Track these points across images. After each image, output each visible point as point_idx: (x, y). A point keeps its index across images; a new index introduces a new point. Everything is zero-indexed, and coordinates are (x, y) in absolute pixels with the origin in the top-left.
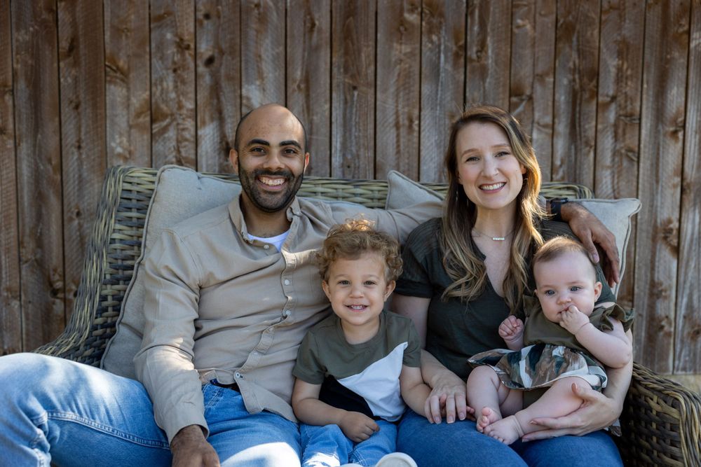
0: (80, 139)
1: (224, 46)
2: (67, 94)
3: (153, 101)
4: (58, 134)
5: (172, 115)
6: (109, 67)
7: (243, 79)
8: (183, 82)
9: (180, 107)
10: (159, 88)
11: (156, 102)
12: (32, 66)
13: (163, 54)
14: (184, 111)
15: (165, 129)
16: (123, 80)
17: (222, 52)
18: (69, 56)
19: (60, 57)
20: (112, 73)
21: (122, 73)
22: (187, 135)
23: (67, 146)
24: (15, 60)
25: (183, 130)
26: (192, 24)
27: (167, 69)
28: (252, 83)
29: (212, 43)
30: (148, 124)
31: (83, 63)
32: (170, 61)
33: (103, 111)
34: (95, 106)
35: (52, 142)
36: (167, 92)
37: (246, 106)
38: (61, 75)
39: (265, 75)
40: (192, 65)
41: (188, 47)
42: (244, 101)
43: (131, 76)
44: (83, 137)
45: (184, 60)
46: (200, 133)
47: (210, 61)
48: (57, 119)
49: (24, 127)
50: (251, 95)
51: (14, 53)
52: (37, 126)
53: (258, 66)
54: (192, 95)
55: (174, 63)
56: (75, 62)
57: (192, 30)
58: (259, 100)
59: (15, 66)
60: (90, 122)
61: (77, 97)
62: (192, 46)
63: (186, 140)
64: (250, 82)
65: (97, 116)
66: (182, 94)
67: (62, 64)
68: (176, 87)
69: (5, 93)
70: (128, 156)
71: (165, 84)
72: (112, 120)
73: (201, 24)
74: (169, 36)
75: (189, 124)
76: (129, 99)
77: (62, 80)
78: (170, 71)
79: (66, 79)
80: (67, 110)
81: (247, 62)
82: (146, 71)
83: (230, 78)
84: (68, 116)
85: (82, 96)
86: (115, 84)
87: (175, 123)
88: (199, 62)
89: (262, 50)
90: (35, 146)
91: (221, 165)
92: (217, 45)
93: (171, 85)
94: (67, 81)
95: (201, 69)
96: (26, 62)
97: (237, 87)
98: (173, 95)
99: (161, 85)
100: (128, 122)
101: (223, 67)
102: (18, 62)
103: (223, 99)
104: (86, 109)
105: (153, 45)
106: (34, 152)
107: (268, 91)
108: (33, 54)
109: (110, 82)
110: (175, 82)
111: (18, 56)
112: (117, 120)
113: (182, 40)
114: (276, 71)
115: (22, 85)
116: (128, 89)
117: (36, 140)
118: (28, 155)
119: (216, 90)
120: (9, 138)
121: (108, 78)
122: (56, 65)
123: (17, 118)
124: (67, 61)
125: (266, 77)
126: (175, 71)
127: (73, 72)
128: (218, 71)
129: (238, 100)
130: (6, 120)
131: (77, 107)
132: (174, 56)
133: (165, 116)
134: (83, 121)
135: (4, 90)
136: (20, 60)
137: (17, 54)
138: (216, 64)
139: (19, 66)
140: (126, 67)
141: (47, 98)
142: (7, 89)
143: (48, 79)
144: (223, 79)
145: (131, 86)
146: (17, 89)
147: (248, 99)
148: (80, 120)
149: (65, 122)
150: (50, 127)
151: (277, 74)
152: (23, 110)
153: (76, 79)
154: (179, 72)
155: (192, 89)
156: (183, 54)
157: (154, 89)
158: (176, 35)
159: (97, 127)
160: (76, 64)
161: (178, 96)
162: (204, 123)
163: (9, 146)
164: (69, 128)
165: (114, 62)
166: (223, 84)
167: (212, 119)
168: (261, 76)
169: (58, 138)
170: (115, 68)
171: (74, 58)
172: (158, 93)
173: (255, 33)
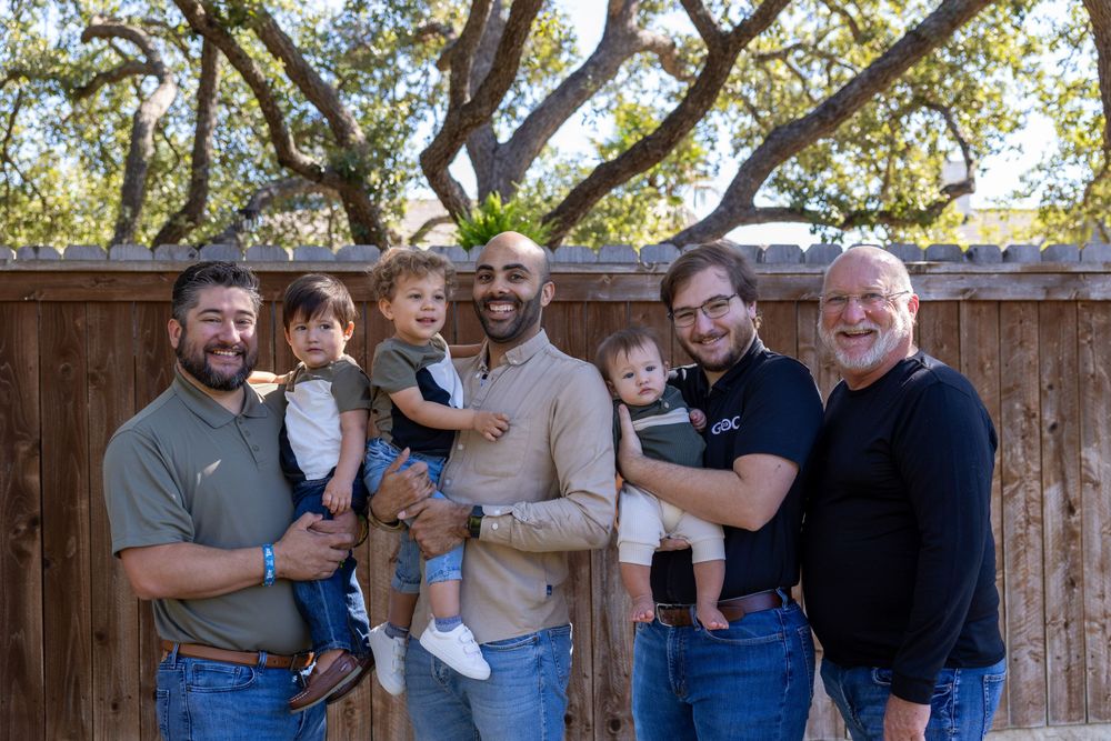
1: (1066, 413)
3: (1004, 465)
5: (1021, 478)
7: (1083, 443)
8: (1031, 447)
9: (1028, 470)
10: (1009, 453)
11: (1007, 467)
13: (1013, 423)
14: (1031, 474)
15: (1014, 491)
17: (1063, 420)
22: (1033, 495)
25: (1031, 491)
26: (1037, 394)
27: (1016, 436)
28: (1090, 446)
29: (1054, 411)
30: (999, 487)
32: (1019, 429)
36: (1016, 458)
37: (1086, 467)
39: (1101, 438)
40: (1038, 432)
41: (1034, 416)
42: (1084, 463)
45: (1031, 427)
46: (1045, 493)
47: (1054, 427)
50: (1089, 457)
53: (1094, 430)
54: (1038, 459)
55: (1023, 430)
57: (1037, 400)
58: (1096, 461)
62: (1038, 414)
63: (1033, 500)
64: (1088, 445)
66: (1030, 458)
68: (1024, 452)
71: (1014, 450)
73: (1046, 395)
74: (1018, 406)
75: (1036, 485)
78: (1019, 438)
81: (1085, 427)
83: (1071, 442)
87: (1023, 485)
88: (1044, 428)
89: (1098, 415)
91: (1064, 522)
92: (1059, 414)
93: (1020, 451)
95: (1046, 434)
97: (1077, 450)
98: (1022, 460)
99: (1011, 450)
101: (1065, 433)
103: (1065, 462)
105: (1004, 415)
107: (1103, 453)
110: (1024, 447)
113: (1028, 409)
119: (1059, 453)
125: (1102, 440)
126: (1023, 437)
128: (1061, 435)
129: (1078, 462)
132: (1022, 424)
133: (1015, 479)
138: (1058, 430)
144: (1065, 443)
147: (1087, 460)
154: (1027, 438)
155: (1037, 453)
156: (1030, 422)
157: (1004, 454)
158: (1024, 405)
161: (1026, 461)
162: (1049, 485)
166: (1065, 448)
167: (1056, 481)
168: (1097, 439)
172: (1008, 458)
173: (1091, 401)
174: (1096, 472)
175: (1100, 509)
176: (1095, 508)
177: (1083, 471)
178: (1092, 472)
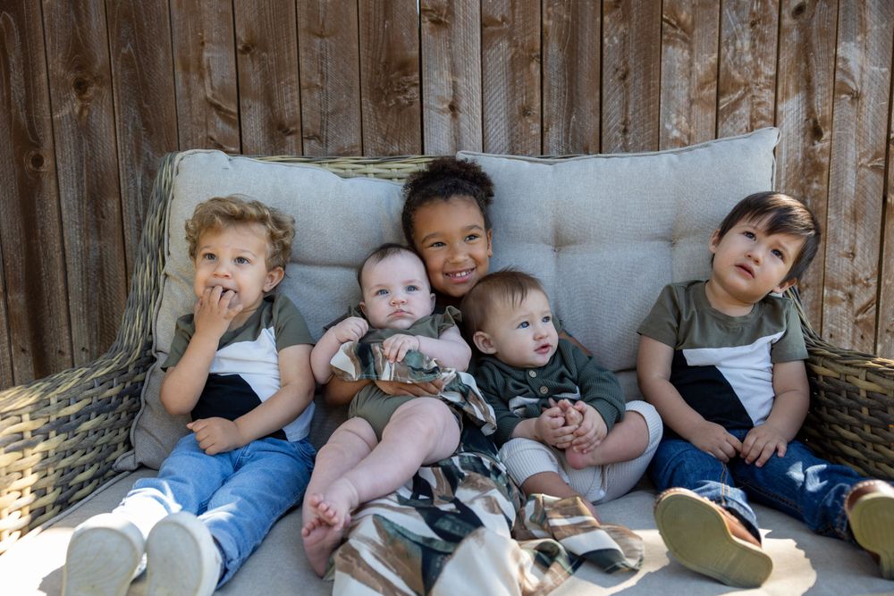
0: (626, 119)
2: (612, 59)
3: (722, 66)
4: (598, 115)
5: (746, 85)
6: (668, 21)
7: (840, 34)
8: (763, 40)
9: (757, 74)
10: (731, 48)
11: (726, 68)
12: (568, 22)
14: (762, 79)
15: (736, 104)
16: (684, 39)
18: (617, 7)
19: (605, 9)
20: (670, 30)
21: (684, 30)
22: (763, 111)
23: (609, 129)
24: (545, 15)
25: (759, 104)
27: (743, 22)
28: (852, 40)
30: (714, 98)
31: (635, 17)
32: (747, 11)
33: (658, 81)
34: (647, 75)
35: (591, 124)
36: (742, 54)
37: (842, 70)
38: (605, 33)
39: (869, 27)
40: (775, 16)
42: (840, 64)
43: (696, 32)
44: (630, 118)
45: (766, 10)
46: (780, 108)
47: (799, 10)
48: (598, 94)
49: (554, 106)
50: (848, 56)
51: (544, 5)
52: (572, 104)
53: (860, 16)
54: (773, 58)
55: (753, 14)
56: (624, 16)
58: (859, 62)
59: (545, 22)
60: (640, 97)
61: (625, 63)
63: (762, 118)
64: (848, 39)
65: (649, 87)
66: (761, 56)
67: (606, 19)
68: (754, 46)
69: (531, 59)
70: (687, 142)
71: (739, 43)
72: (669, 94)
75: (768, 95)
76: (691, 64)
77: (606, 40)
78: (747, 25)
79: (611, 39)
80: (610, 80)
82: (715, 27)
83: (823, 33)
84: (612, 88)
85: (632, 60)
86: (674, 44)
87: (749, 96)
88: (785, 12)
90: (567, 131)
91: (805, 150)
93: (747, 44)
94: (612, 41)
95: (788, 21)
96: (560, 17)
97: (832, 45)
98: (749, 58)
99: (734, 45)
100: (689, 96)
101: (815, 18)
102: (548, 19)
103: (813, 61)
104: (635, 79)
106: (567, 139)
107: (871, 50)
108: (569, 6)
109: (668, 42)
110: (753, 40)
111: (550, 9)
112: (674, 92)
114: (883, 21)
115: (553, 49)
116: (691, 51)
117: (569, 123)
118: (559, 144)
119: (805, 50)
120: (534, 122)
121: (665, 37)
122: (598, 20)
123: (545, 94)
124: (614, 14)
125: (871, 31)
126: (753, 25)
127: (622, 28)
128: (809, 23)
129: (833, 63)
130: (532, 97)
131: (624, 77)
132: (752, 5)
133: (737, 86)
134: (632, 95)
135: (530, 56)
136: (552, 14)
137: (548, 6)
138: (806, 15)
139: (551, 22)
140: (689, 21)
141: (587, 64)
142: (534, 55)
143: (588, 39)
144: (814, 34)
145: (695, 46)
146: (547, 54)
147: (845, 60)
148: (628, 93)
149: (608, 99)
150: (589, 104)
151: (884, 26)
152: (554, 83)
153: (624, 38)
154: (758, 26)
155: (773, 49)
157: (724, 50)
159: (649, 104)
160: (626, 18)
161: (755, 59)
162: (786, 95)
163: (534, 132)
164: (613, 106)
165: (674, 14)
166: (815, 42)
167: (797, 90)
168: (863, 28)
169: (598, 119)
170: (675, 23)
171: (623, 10)
172: (729, 56)
174: (857, 78)
175: (858, 132)
176: (852, 131)
177: (839, 76)
178: (852, 79)
